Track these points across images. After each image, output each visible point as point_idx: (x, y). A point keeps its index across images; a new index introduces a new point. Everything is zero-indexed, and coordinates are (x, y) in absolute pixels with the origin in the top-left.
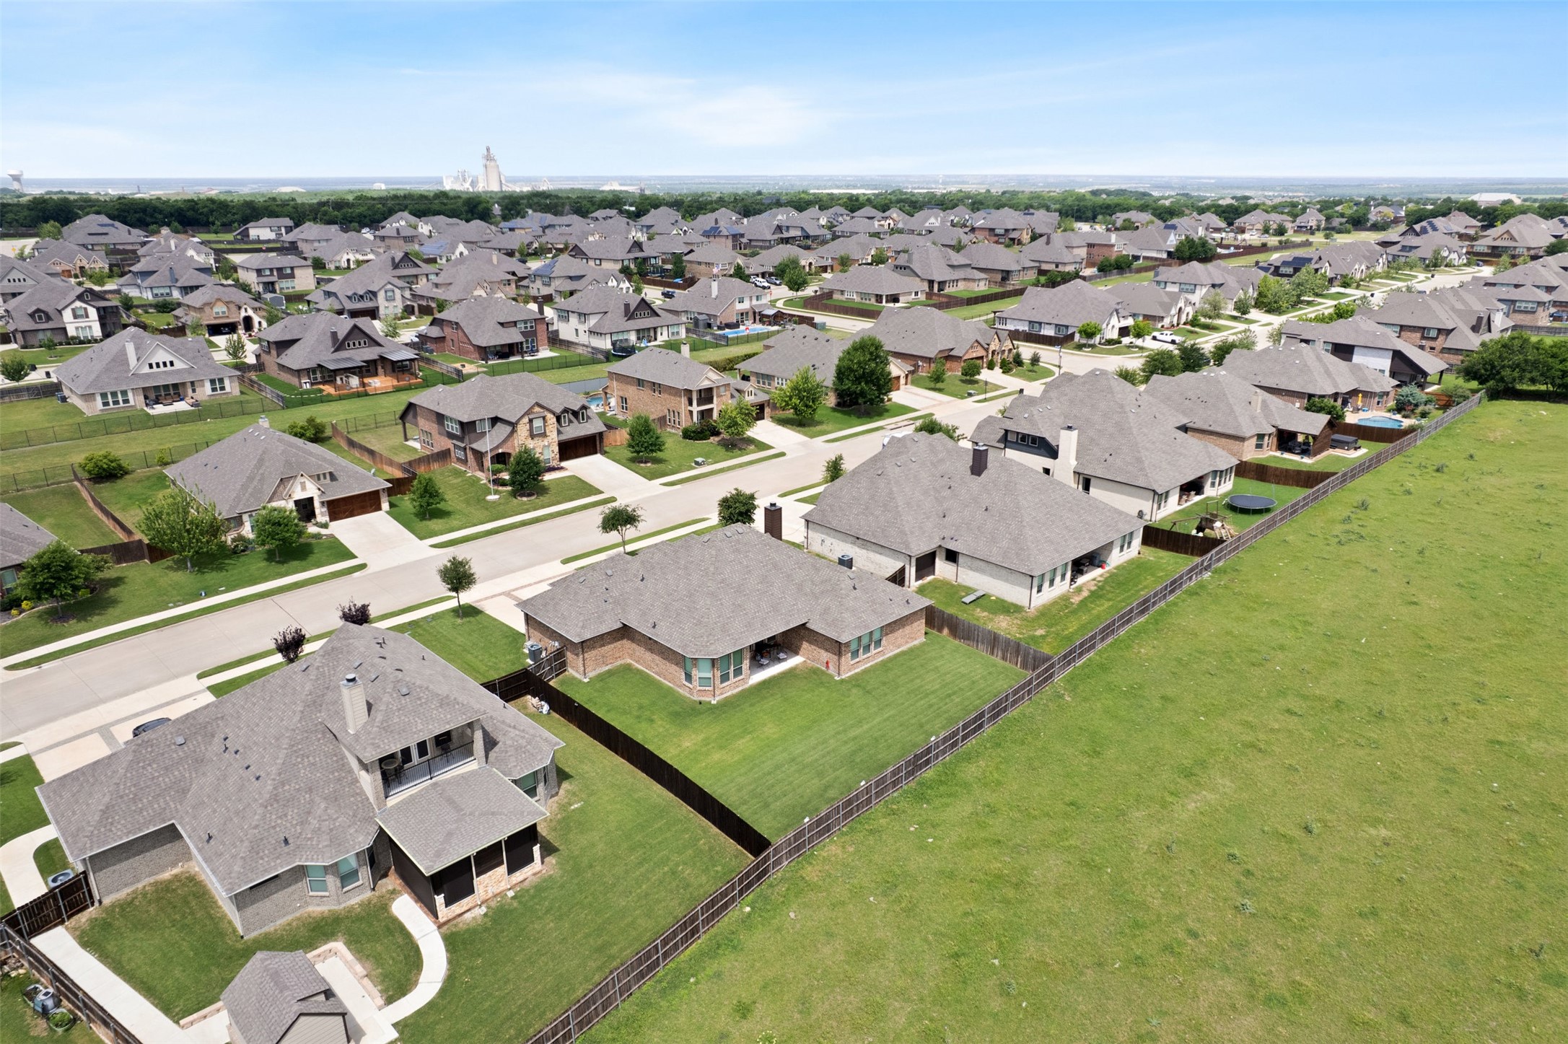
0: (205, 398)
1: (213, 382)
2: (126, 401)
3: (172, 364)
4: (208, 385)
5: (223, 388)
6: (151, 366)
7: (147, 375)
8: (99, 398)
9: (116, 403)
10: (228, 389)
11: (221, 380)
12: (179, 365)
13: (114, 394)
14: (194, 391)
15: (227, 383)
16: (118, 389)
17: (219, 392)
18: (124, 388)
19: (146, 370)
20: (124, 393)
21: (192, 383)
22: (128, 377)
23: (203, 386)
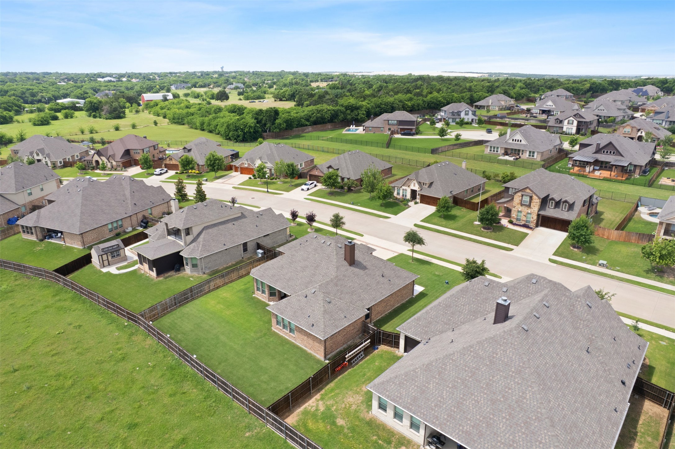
0: (525, 158)
1: (530, 152)
2: (497, 151)
3: (521, 141)
4: (528, 153)
5: (533, 156)
6: (513, 140)
7: (510, 143)
8: (489, 147)
9: (494, 151)
10: (535, 157)
11: (534, 152)
12: (523, 142)
13: (494, 148)
14: (522, 154)
15: (536, 154)
16: (496, 146)
17: (531, 157)
18: (498, 146)
19: (511, 141)
20: (498, 148)
21: (523, 151)
22: (503, 143)
23: (526, 153)
